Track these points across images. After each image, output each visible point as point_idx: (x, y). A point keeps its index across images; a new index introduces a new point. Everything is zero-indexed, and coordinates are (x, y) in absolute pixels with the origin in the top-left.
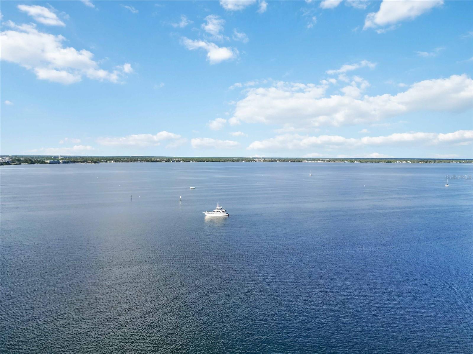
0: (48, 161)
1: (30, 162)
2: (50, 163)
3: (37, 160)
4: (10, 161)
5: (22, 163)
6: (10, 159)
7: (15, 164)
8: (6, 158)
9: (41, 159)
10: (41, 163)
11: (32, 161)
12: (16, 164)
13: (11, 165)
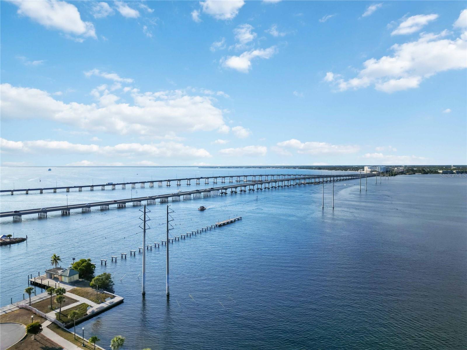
0: (441, 171)
1: (423, 172)
2: (443, 173)
3: (430, 170)
4: (405, 171)
5: (416, 172)
6: (404, 169)
7: (409, 174)
8: (401, 168)
9: (433, 169)
10: (434, 173)
11: (425, 171)
12: (411, 174)
13: (406, 174)
